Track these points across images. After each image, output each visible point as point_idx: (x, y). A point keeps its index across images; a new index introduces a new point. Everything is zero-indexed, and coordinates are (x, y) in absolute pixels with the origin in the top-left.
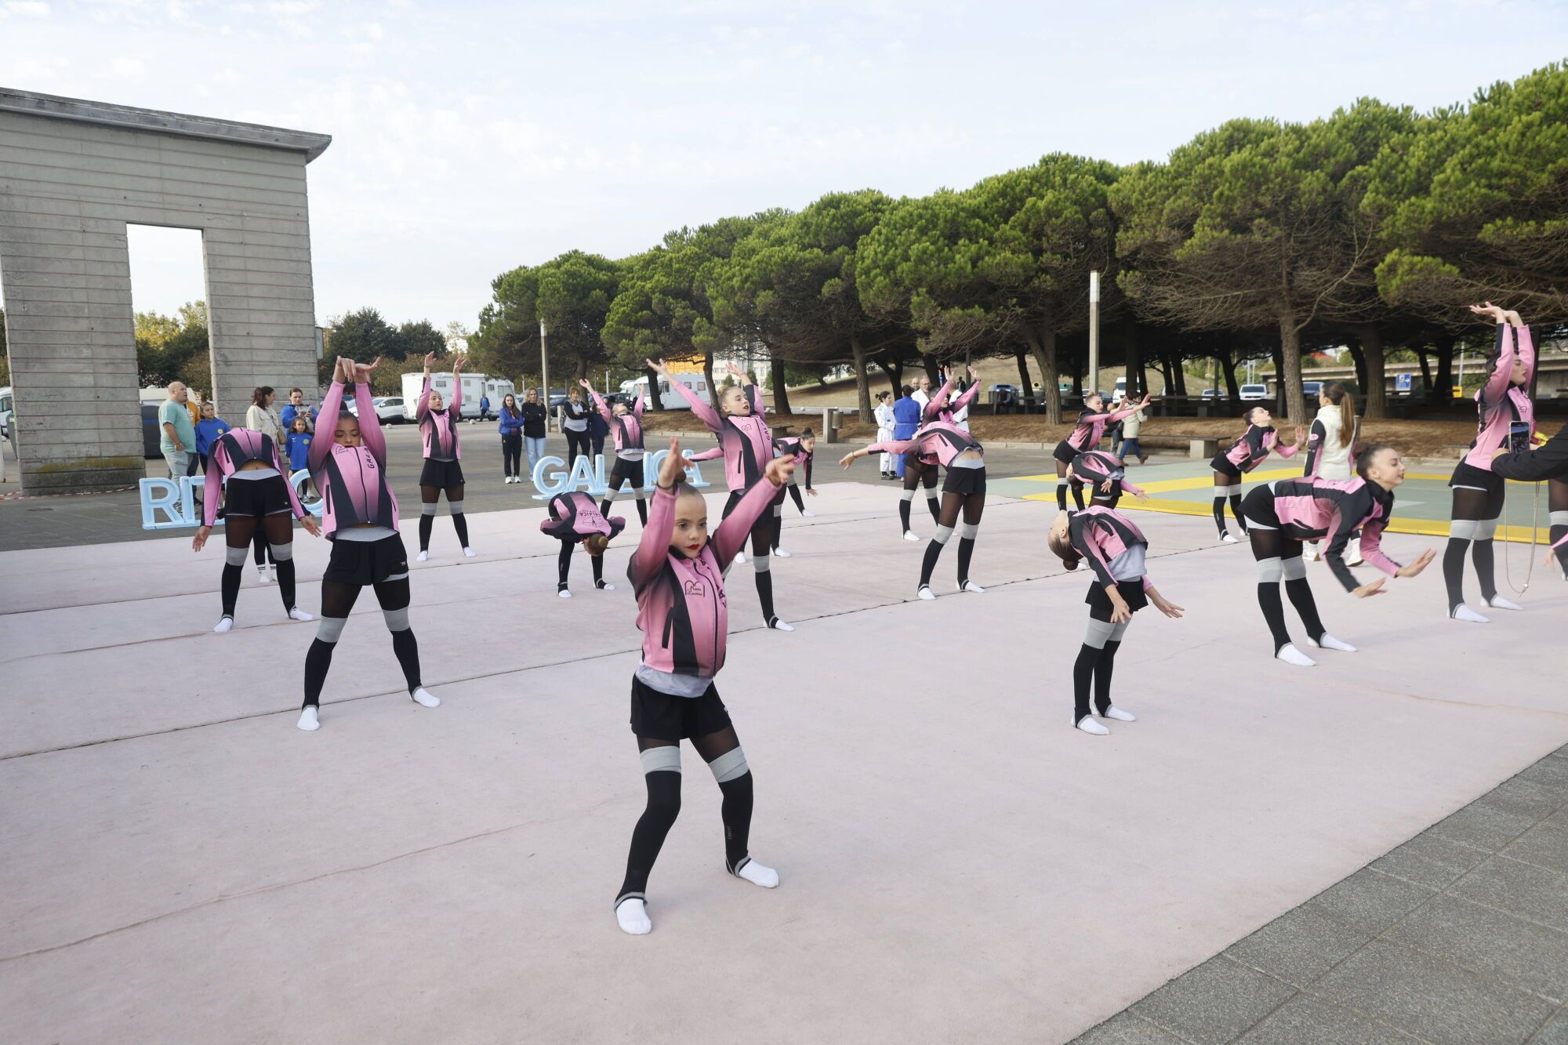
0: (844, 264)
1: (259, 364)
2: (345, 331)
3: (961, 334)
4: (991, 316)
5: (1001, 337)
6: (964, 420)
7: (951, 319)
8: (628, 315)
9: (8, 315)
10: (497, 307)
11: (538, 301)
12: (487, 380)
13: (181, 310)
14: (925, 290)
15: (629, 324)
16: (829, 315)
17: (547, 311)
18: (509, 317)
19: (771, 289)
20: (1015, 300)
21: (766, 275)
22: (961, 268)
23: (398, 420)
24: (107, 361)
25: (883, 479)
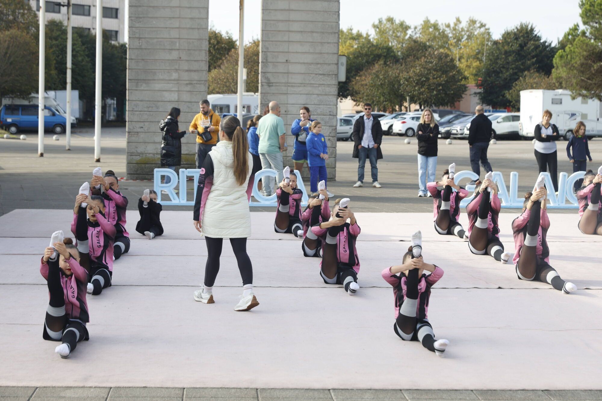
2: (500, 46)
9: (129, 49)
13: (375, 26)
23: (514, 136)
24: (188, 82)
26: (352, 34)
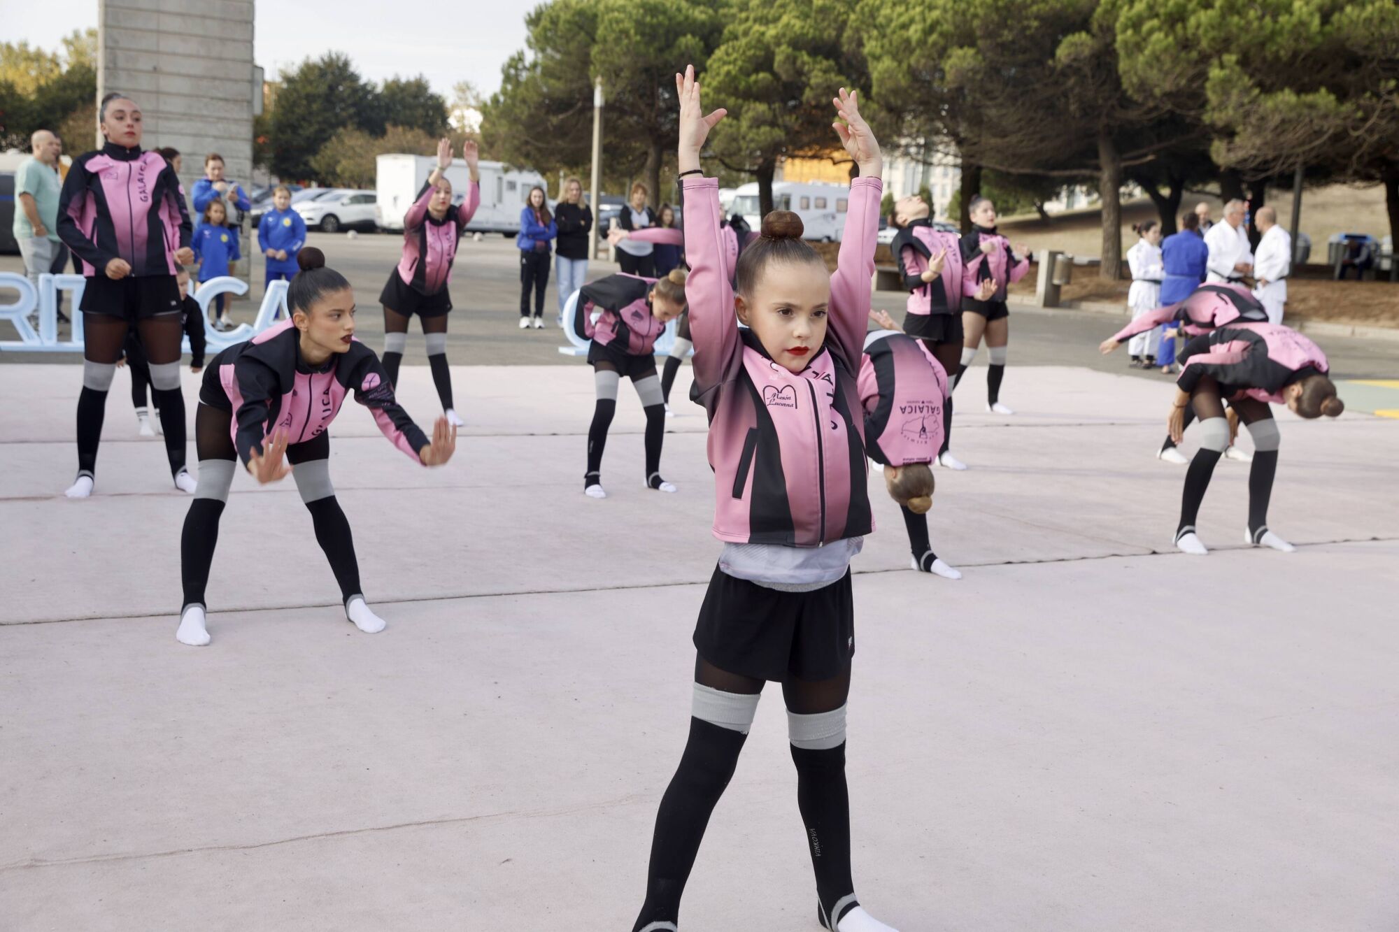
0: (1099, 10)
1: (168, 116)
2: (299, 86)
3: (1289, 137)
4: (1347, 107)
5: (1360, 145)
6: (1282, 278)
7: (1276, 109)
8: (735, 78)
10: (530, 56)
11: (595, 50)
12: (506, 170)
13: (67, 42)
14: (1233, 58)
15: (736, 93)
16: (1065, 95)
17: (607, 66)
18: (548, 73)
19: (972, 44)
20: (1392, 84)
21: (965, 22)
22: (1302, 24)
23: (367, 227)
25: (1132, 366)
26: (27, 52)
